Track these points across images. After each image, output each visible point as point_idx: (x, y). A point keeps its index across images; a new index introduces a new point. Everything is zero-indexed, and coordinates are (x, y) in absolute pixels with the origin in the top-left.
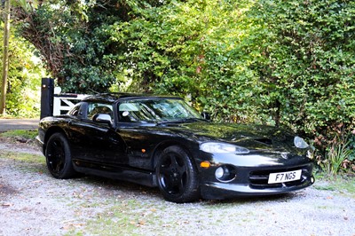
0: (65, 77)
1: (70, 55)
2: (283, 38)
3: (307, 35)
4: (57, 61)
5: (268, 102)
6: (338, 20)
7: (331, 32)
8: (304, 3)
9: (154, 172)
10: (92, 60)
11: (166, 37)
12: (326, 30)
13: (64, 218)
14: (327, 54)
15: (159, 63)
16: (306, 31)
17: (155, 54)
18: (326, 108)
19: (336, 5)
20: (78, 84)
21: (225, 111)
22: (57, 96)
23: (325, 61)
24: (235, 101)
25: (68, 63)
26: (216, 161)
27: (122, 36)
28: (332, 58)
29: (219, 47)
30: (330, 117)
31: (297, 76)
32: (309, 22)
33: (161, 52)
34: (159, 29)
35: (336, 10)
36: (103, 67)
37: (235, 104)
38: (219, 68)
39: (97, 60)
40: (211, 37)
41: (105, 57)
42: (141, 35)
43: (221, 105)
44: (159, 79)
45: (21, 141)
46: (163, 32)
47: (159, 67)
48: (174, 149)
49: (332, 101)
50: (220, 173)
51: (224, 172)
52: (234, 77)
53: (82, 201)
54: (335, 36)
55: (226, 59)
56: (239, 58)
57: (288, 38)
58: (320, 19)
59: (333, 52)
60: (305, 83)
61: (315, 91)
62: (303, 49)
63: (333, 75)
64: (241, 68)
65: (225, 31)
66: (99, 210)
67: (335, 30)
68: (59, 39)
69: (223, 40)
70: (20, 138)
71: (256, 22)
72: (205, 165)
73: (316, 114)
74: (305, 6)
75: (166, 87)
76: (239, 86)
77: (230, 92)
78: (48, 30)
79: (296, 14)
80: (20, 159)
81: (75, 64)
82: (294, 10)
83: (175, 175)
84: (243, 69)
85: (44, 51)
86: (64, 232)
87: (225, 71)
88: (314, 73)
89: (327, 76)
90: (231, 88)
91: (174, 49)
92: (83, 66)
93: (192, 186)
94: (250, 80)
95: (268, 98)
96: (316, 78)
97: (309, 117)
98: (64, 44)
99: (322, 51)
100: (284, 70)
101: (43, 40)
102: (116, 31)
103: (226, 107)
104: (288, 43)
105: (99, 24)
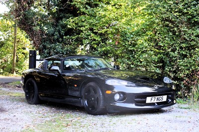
0: (43, 49)
1: (45, 37)
2: (164, 23)
3: (178, 20)
4: (38, 40)
5: (156, 60)
6: (196, 11)
7: (192, 18)
8: (176, 2)
9: (81, 98)
10: (58, 39)
11: (98, 24)
12: (188, 17)
13: (26, 123)
14: (190, 31)
15: (95, 40)
16: (177, 18)
17: (92, 35)
18: (190, 63)
19: (195, 2)
20: (49, 53)
21: (132, 66)
22: (38, 60)
23: (189, 35)
24: (138, 60)
25: (44, 42)
26: (116, 90)
27: (74, 25)
28: (193, 33)
29: (128, 29)
30: (193, 68)
31: (173, 45)
32: (179, 12)
33: (96, 33)
34: (95, 20)
35: (195, 5)
36: (64, 43)
37: (137, 62)
38: (128, 41)
39: (61, 39)
40: (124, 24)
41: (64, 37)
42: (84, 24)
43: (130, 63)
44: (95, 49)
45: (18, 87)
46: (97, 22)
47: (94, 42)
48: (92, 84)
49: (193, 59)
50: (117, 97)
51: (120, 96)
52: (137, 46)
53: (40, 115)
54: (194, 20)
55: (132, 36)
56: (140, 35)
57: (167, 23)
58: (185, 11)
59: (193, 30)
60: (178, 48)
61: (183, 53)
62: (176, 29)
63: (193, 43)
64: (141, 41)
65: (131, 20)
66: (48, 119)
67: (194, 17)
68: (38, 28)
69: (130, 25)
70: (18, 85)
71: (150, 14)
72: (109, 92)
73: (184, 66)
74: (177, 4)
75: (99, 53)
76: (139, 51)
77: (135, 55)
78: (33, 23)
79: (172, 9)
80: (14, 95)
81: (48, 42)
82: (170, 6)
83: (93, 99)
84: (142, 41)
85: (31, 35)
86: (22, 129)
87: (132, 43)
88: (183, 43)
89: (190, 44)
90: (135, 52)
91: (103, 31)
92: (53, 43)
93: (101, 105)
94: (146, 47)
95: (157, 58)
96: (184, 45)
97: (180, 68)
98: (42, 31)
99: (187, 30)
100: (165, 41)
101: (30, 29)
102: (71, 22)
103: (133, 64)
104: (167, 26)
105: (61, 18)
